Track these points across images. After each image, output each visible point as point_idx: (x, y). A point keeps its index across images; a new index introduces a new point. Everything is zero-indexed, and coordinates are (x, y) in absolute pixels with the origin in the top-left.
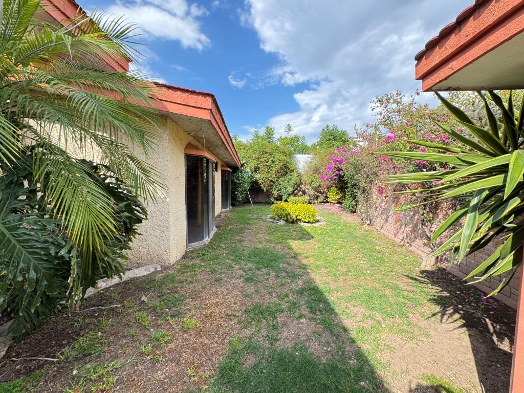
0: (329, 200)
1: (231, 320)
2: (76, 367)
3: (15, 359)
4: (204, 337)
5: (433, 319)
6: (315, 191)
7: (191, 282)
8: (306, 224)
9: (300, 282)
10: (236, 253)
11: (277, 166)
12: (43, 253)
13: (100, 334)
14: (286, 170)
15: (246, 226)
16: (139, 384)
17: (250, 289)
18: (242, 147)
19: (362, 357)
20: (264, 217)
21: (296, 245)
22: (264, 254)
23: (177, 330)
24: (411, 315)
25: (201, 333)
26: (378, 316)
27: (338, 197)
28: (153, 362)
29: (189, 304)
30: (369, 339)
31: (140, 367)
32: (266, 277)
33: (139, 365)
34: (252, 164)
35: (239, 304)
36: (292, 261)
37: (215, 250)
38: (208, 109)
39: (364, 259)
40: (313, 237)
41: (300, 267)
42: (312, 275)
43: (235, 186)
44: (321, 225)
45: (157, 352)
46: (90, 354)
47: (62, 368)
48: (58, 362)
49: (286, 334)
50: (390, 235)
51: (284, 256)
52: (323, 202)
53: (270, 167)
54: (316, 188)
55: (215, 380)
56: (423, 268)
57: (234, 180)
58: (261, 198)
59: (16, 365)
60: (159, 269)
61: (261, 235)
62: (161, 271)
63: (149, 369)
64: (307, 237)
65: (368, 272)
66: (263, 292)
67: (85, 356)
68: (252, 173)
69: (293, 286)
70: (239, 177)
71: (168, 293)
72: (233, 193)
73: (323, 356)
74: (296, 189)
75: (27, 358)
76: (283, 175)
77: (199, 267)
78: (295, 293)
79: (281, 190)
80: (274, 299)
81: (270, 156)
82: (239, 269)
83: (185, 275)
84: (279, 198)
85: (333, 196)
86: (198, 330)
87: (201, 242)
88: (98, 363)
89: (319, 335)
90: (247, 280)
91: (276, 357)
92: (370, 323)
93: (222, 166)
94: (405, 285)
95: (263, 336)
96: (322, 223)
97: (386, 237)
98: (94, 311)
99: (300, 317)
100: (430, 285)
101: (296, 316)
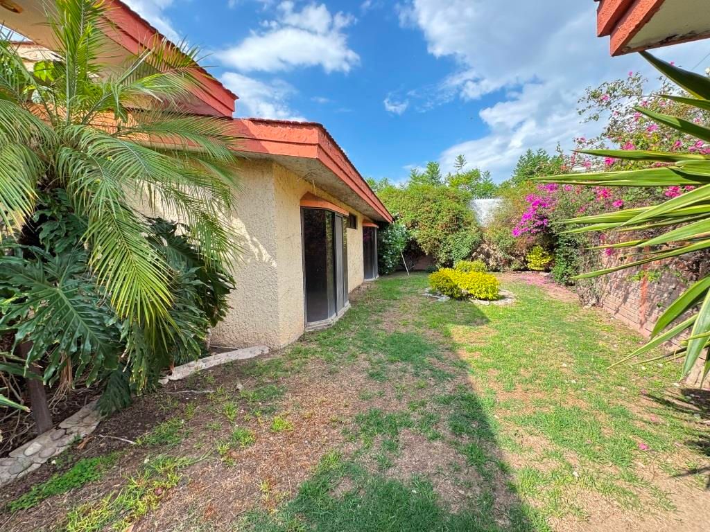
0: (529, 266)
1: (334, 428)
2: (148, 456)
3: (102, 436)
4: (293, 445)
5: (690, 478)
6: (506, 252)
7: (298, 372)
8: (483, 302)
9: (449, 387)
10: (367, 339)
11: (445, 218)
12: (98, 323)
13: (183, 422)
14: (458, 223)
15: (392, 302)
16: (203, 489)
17: (373, 388)
18: (394, 194)
19: (521, 518)
20: (420, 291)
21: (459, 332)
22: (407, 342)
23: (264, 431)
24: (641, 464)
25: (291, 439)
26: (572, 456)
27: (545, 261)
28: (226, 465)
29: (288, 399)
30: (544, 492)
31: (210, 469)
32: (400, 374)
33: (210, 467)
34: (408, 218)
35: (350, 408)
36: (445, 354)
37: (340, 332)
38: (314, 145)
39: (570, 360)
40: (488, 321)
41: (455, 365)
42: (472, 378)
43: (383, 248)
44: (507, 304)
45: (234, 454)
46: (166, 443)
47: (138, 453)
48: (137, 447)
49: (406, 459)
50: (631, 323)
51: (434, 346)
52: (519, 269)
53: (433, 220)
54: (507, 249)
55: (290, 505)
56: (690, 384)
57: (382, 240)
58: (421, 264)
59: (101, 443)
60: (266, 352)
61: (409, 316)
62: (268, 355)
63: (218, 472)
64: (479, 321)
65: (573, 381)
66: (390, 394)
67: (161, 444)
68: (408, 229)
69: (436, 391)
70: (388, 235)
71: (267, 383)
72: (380, 257)
73: (454, 502)
74: (475, 250)
75: (112, 437)
76: (453, 231)
77: (314, 354)
78: (437, 401)
79: (450, 252)
80: (404, 407)
81: (433, 205)
82: (365, 360)
83: (294, 362)
84: (449, 264)
85: (536, 260)
86: (289, 434)
87: (324, 321)
88: (171, 455)
89: (458, 470)
90: (372, 376)
91: (380, 489)
92: (554, 466)
93: (365, 221)
94: (641, 410)
95: (371, 457)
96: (509, 301)
97: (624, 327)
98: (186, 395)
99: (434, 438)
100: (697, 418)
101: (429, 435)
